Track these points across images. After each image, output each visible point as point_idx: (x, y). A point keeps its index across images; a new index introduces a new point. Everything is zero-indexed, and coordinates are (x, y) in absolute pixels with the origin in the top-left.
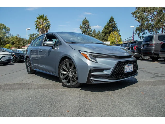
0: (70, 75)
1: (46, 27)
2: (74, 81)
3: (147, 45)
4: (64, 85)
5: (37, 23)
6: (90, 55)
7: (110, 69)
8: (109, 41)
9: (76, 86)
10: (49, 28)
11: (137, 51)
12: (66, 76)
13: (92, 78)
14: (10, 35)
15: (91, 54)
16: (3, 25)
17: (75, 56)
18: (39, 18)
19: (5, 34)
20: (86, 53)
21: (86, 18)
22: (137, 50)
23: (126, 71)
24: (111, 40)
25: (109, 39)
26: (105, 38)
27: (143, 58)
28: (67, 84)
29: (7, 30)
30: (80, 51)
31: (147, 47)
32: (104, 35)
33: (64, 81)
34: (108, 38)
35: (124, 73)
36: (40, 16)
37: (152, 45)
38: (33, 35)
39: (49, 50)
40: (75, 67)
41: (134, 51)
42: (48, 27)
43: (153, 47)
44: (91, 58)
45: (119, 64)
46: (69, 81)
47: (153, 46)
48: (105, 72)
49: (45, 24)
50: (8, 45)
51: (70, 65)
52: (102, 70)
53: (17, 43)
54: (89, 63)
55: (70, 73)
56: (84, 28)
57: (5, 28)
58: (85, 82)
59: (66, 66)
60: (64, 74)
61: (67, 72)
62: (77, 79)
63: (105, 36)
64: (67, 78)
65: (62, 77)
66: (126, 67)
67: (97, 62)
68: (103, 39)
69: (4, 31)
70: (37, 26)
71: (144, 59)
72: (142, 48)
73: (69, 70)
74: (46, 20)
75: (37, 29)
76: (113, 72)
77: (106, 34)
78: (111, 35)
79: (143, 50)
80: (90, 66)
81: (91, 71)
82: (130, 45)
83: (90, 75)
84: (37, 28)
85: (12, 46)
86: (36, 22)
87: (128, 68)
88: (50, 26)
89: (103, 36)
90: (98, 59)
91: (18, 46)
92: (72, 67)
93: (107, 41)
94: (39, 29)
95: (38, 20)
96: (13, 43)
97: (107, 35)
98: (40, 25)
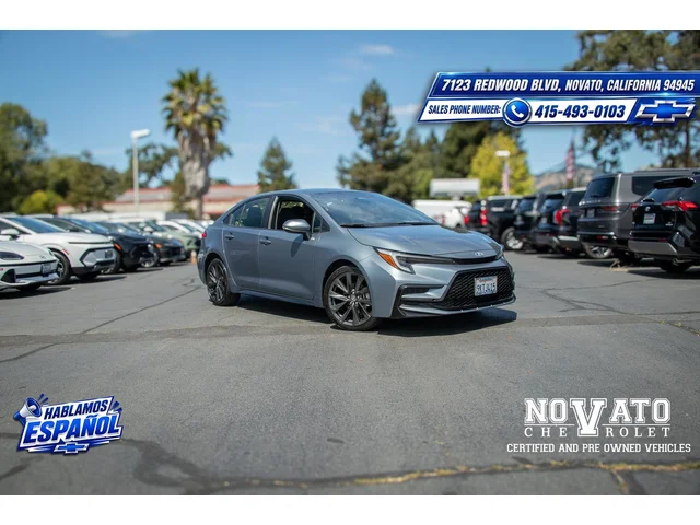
0: (353, 301)
1: (209, 121)
2: (361, 317)
3: (597, 208)
4: (339, 327)
5: (172, 104)
6: (398, 257)
7: (440, 286)
8: (476, 175)
9: (367, 326)
10: (221, 128)
11: (569, 228)
12: (342, 304)
13: (403, 307)
14: (46, 150)
15: (399, 254)
16: (19, 109)
17: (365, 259)
18: (180, 85)
19: (27, 146)
20: (390, 254)
21: (374, 82)
22: (567, 225)
23: (477, 292)
24: (483, 173)
25: (475, 166)
26: (459, 163)
27: (591, 254)
28: (345, 323)
29: (37, 131)
30: (375, 249)
31: (596, 215)
32: (453, 148)
33: (339, 317)
34: (469, 162)
35: (474, 297)
36: (183, 76)
37: (610, 208)
38: (145, 150)
39: (294, 243)
40: (365, 284)
41: (556, 228)
42: (219, 121)
43: (616, 218)
44: (402, 264)
45: (460, 276)
46: (350, 316)
47: (615, 215)
48: (431, 294)
49: (203, 108)
50: (40, 197)
51: (354, 279)
52: (424, 288)
53: (83, 188)
54: (396, 274)
55: (354, 298)
56: (369, 122)
57: (27, 122)
58: (388, 314)
59: (344, 281)
60: (338, 301)
61: (347, 295)
62: (369, 309)
63: (457, 153)
64: (346, 309)
65: (333, 307)
66: (478, 282)
67: (413, 273)
68: (450, 167)
69: (22, 134)
70: (170, 117)
71: (594, 256)
72: (582, 219)
73: (350, 290)
74: (209, 93)
75: (172, 132)
76: (448, 293)
77: (462, 144)
78: (483, 151)
79: (587, 226)
80: (399, 282)
81: (401, 291)
82: (544, 207)
83: (399, 301)
84: (169, 126)
85: (59, 199)
86: (169, 99)
87: (484, 286)
88: (225, 118)
89: (449, 155)
90: (415, 266)
91: (86, 198)
92: (359, 283)
93: (464, 175)
94: (178, 130)
95: (176, 91)
96: (62, 189)
97: (468, 150)
98: (185, 114)
